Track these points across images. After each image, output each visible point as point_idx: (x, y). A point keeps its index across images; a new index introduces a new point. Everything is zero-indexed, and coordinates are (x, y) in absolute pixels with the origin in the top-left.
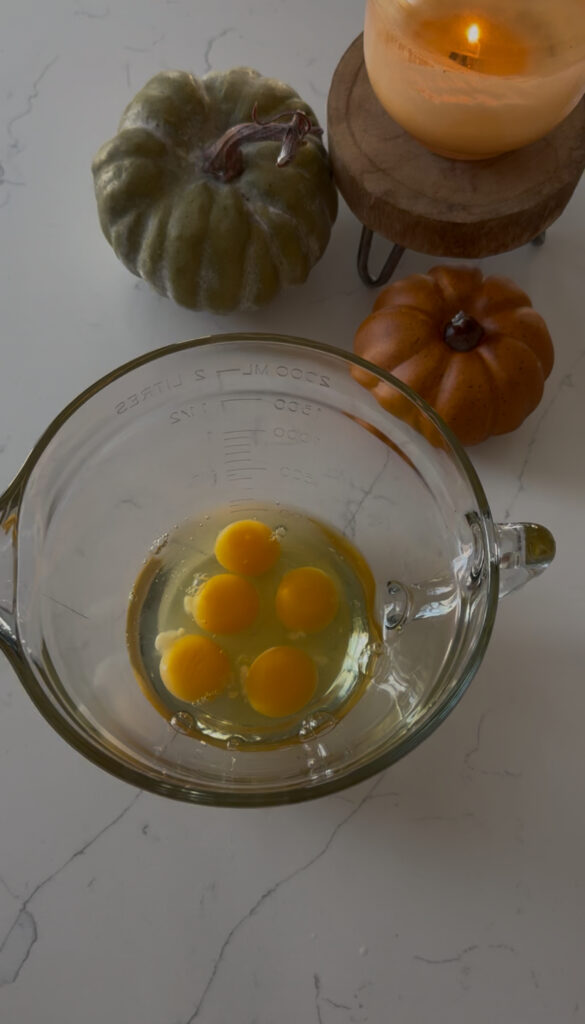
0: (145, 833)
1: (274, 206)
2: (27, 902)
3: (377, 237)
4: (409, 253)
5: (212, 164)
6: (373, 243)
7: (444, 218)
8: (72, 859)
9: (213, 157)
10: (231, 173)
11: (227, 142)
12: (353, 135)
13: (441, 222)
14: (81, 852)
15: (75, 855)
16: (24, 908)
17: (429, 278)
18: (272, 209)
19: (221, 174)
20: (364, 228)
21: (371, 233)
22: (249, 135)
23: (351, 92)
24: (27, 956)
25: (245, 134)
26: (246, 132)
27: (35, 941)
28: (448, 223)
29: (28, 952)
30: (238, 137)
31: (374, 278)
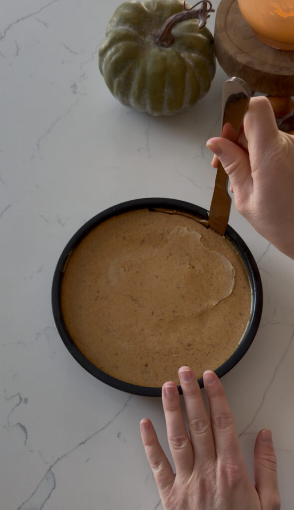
0: (119, 437)
1: (194, 53)
2: (52, 466)
5: (160, 39)
7: (278, 73)
8: (78, 446)
9: (161, 34)
10: (169, 42)
11: (168, 26)
12: (229, 37)
13: (276, 75)
14: (83, 443)
15: (80, 444)
16: (50, 469)
18: (193, 55)
19: (165, 43)
22: (181, 18)
23: (226, 18)
24: (49, 497)
25: (178, 18)
26: (178, 17)
27: (54, 488)
28: (280, 76)
29: (50, 494)
30: (174, 21)
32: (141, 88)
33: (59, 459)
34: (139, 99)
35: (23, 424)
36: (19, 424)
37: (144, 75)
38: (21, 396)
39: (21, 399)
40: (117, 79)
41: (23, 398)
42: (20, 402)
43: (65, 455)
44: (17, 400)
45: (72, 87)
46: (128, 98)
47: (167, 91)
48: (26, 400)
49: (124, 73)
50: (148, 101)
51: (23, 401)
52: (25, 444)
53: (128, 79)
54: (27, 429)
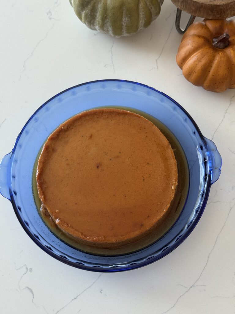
3: (183, 13)
4: (197, 18)
6: (182, 15)
8: (72, 301)
13: (211, 5)
14: (76, 298)
15: (73, 299)
17: (204, 23)
20: (178, 9)
21: (181, 11)
28: (214, 5)
31: (183, 30)
32: (104, 19)
33: (58, 312)
34: (103, 27)
35: (30, 287)
36: (27, 287)
37: (105, 9)
38: (27, 267)
39: (27, 269)
40: (84, 12)
41: (29, 269)
42: (27, 272)
43: (63, 308)
44: (24, 270)
45: (47, 14)
46: (94, 25)
47: (125, 20)
48: (31, 270)
49: (90, 7)
50: (110, 28)
51: (29, 271)
52: (33, 302)
53: (93, 12)
54: (33, 291)
